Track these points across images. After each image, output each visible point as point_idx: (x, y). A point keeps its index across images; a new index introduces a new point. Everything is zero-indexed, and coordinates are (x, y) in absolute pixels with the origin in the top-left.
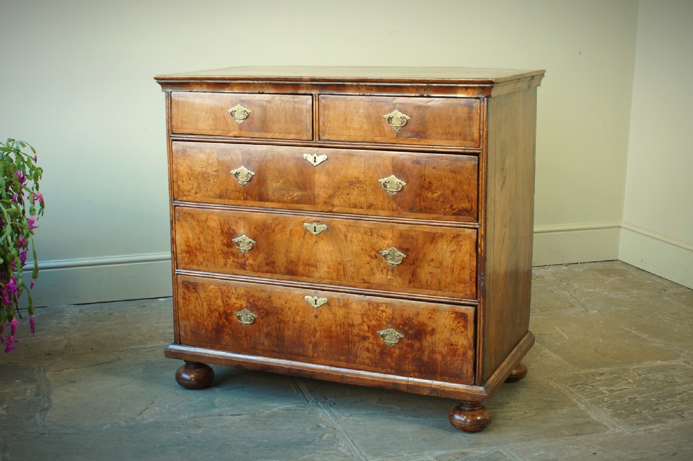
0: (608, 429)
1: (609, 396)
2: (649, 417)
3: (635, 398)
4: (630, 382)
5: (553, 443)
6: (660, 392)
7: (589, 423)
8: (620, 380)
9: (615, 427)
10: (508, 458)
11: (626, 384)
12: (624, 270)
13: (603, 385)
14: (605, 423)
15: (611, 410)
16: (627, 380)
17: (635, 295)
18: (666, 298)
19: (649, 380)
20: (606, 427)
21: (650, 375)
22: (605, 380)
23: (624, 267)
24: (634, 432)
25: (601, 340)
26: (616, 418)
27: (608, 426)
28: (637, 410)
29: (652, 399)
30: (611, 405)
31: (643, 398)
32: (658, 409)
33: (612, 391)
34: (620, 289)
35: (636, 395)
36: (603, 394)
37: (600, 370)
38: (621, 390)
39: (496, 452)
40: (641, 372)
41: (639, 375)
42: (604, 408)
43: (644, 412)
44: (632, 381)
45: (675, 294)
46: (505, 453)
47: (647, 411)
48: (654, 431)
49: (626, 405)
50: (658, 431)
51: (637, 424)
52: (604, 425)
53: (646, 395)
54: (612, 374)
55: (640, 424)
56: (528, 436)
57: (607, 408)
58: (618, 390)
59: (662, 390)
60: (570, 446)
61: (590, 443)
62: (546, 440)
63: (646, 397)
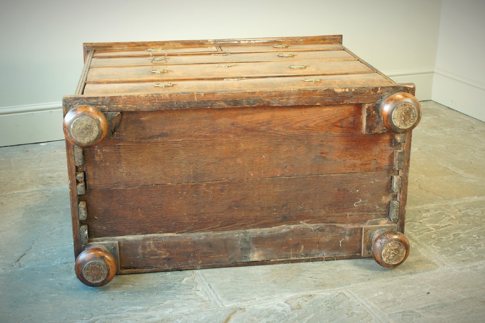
0: (438, 266)
1: (435, 233)
2: (473, 253)
3: (459, 234)
4: (452, 218)
5: (390, 283)
6: (480, 228)
7: (420, 261)
8: (443, 216)
9: (444, 265)
10: (351, 300)
11: (449, 220)
12: (437, 110)
13: (430, 222)
14: (435, 261)
15: (439, 247)
16: (450, 216)
17: (448, 133)
18: (475, 136)
19: (469, 216)
20: (436, 265)
21: (469, 211)
22: (431, 216)
23: (436, 107)
24: (461, 270)
25: (423, 176)
26: (443, 255)
27: (438, 264)
28: (462, 247)
29: (475, 236)
30: (439, 241)
31: (465, 234)
32: (480, 246)
33: (437, 228)
34: (435, 127)
35: (459, 231)
36: (430, 230)
37: (425, 206)
38: (446, 226)
39: (340, 293)
40: (461, 208)
41: (460, 211)
42: (433, 246)
43: (468, 248)
44: (454, 217)
45: (482, 131)
46: (348, 295)
47: (471, 247)
48: (479, 268)
49: (451, 242)
50: (482, 267)
51: (463, 261)
52: (433, 263)
53: (467, 231)
54: (436, 210)
55: (466, 260)
56: (368, 276)
57: (435, 245)
58: (443, 227)
59: (481, 225)
60: (406, 286)
61: (423, 282)
62: (384, 280)
63: (468, 233)
